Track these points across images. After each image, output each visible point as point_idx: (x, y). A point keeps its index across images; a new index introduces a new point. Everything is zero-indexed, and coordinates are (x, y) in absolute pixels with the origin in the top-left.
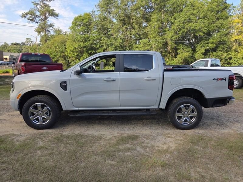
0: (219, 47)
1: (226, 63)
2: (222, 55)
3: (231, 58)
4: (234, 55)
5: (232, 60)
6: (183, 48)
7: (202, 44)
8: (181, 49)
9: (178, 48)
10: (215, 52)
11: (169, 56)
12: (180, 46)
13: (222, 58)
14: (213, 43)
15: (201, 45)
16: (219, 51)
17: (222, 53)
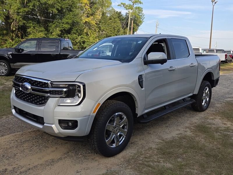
0: (72, 28)
1: (81, 47)
2: (77, 38)
3: (84, 42)
4: (87, 39)
5: (85, 44)
6: (34, 25)
7: (57, 23)
8: (32, 27)
9: (28, 25)
10: (69, 34)
11: (13, 35)
12: (30, 23)
13: (77, 42)
14: (67, 23)
15: (55, 25)
16: (73, 33)
17: (76, 36)
